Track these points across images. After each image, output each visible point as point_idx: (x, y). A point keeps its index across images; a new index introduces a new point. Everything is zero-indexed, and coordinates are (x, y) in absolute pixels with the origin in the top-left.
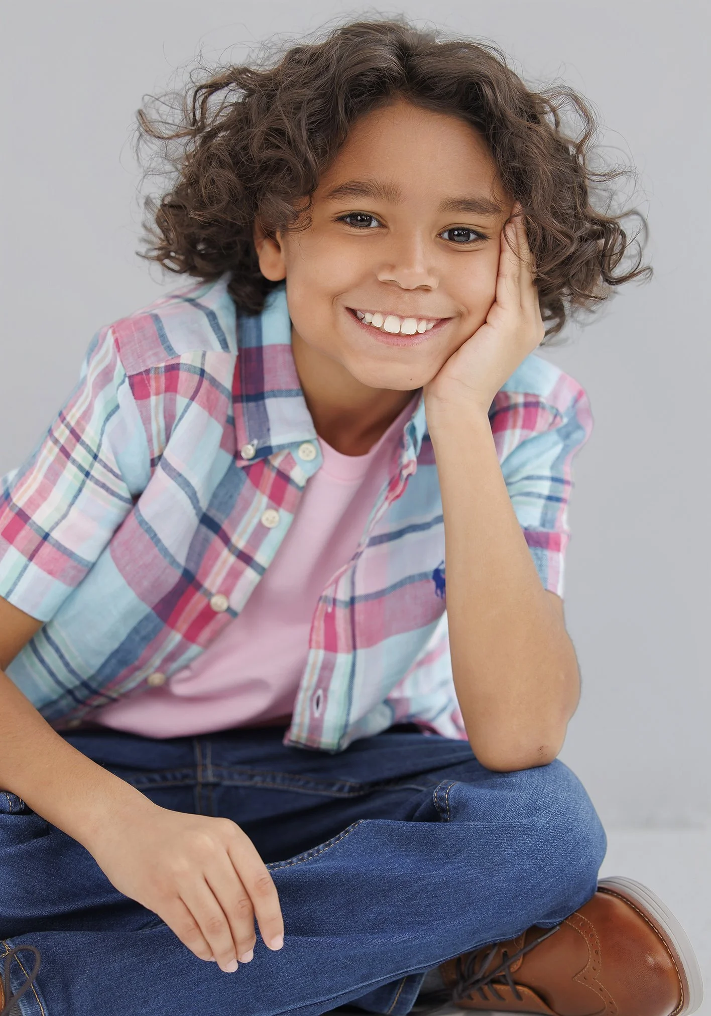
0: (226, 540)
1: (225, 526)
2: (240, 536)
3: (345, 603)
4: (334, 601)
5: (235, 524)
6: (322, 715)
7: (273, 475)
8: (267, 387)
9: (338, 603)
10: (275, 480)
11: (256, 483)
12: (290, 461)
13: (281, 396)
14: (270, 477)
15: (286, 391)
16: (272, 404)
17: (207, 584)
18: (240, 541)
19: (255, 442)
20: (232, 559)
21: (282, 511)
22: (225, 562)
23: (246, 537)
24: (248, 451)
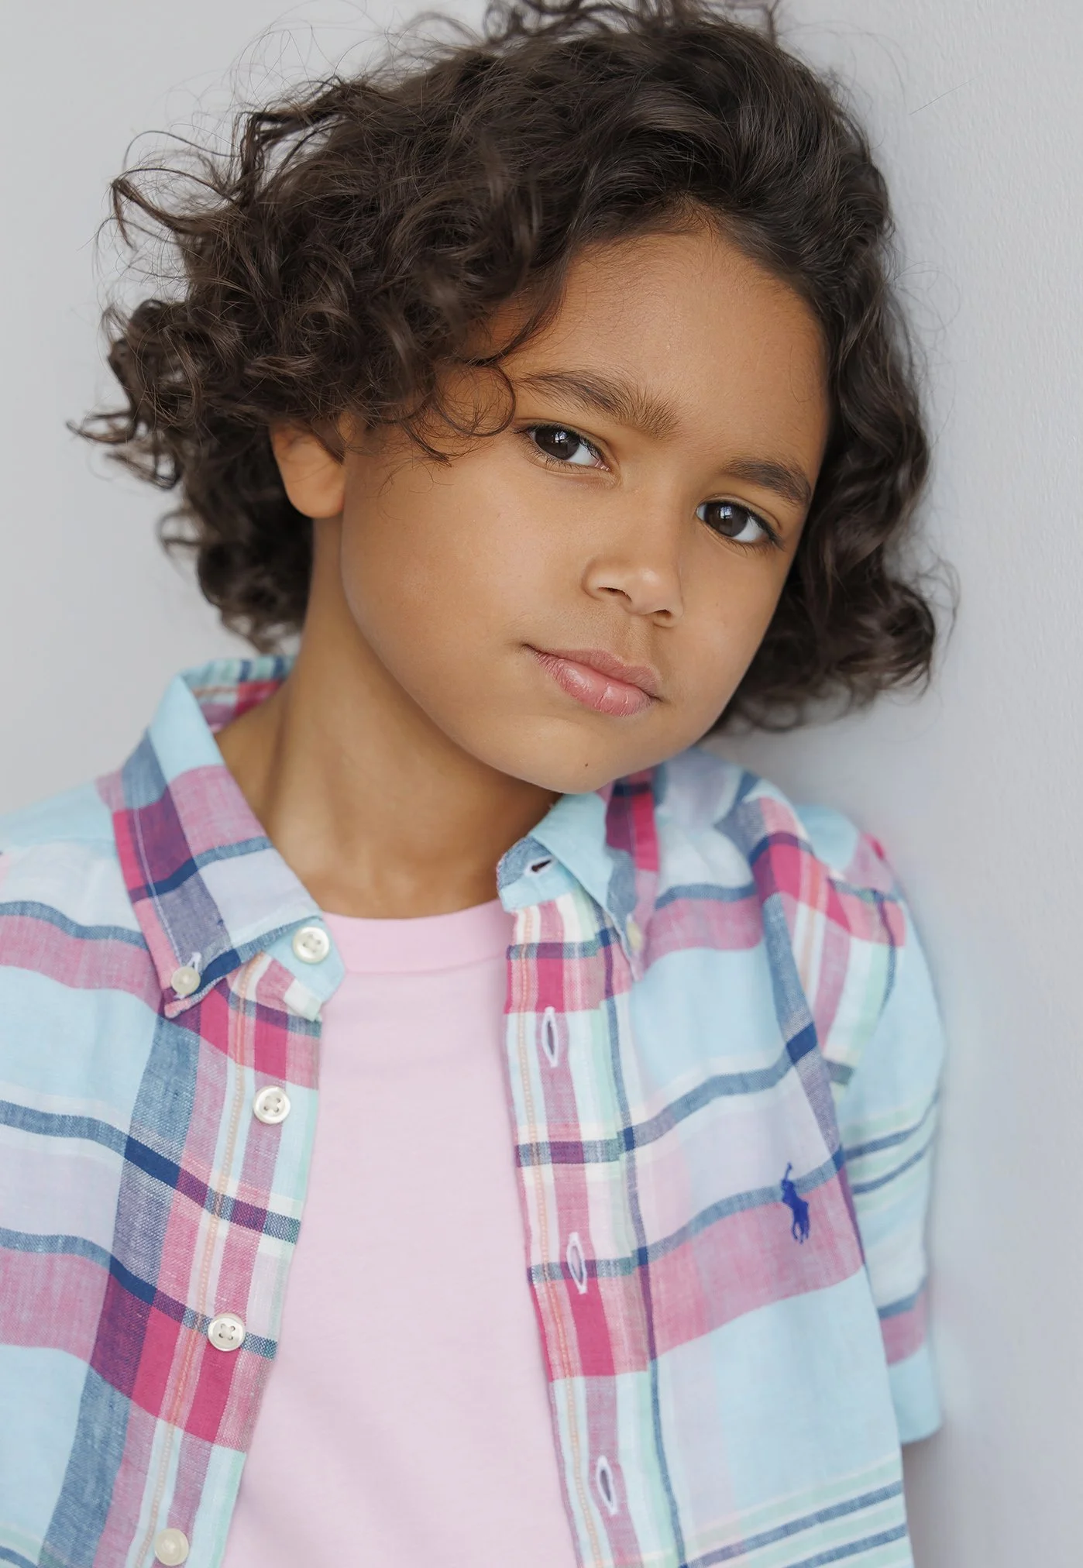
0: (198, 1192)
1: (186, 1162)
2: (226, 1172)
3: (624, 1265)
4: (592, 1266)
5: (205, 1148)
6: (623, 1506)
7: (251, 1020)
8: (196, 847)
9: (601, 1270)
10: (258, 1027)
11: (220, 1042)
12: (278, 976)
13: (230, 856)
14: (243, 1025)
15: (239, 844)
16: (212, 875)
17: (192, 1303)
18: (226, 1181)
19: (197, 957)
20: (223, 1228)
21: (289, 1085)
22: (211, 1240)
23: (237, 1167)
24: (184, 979)
